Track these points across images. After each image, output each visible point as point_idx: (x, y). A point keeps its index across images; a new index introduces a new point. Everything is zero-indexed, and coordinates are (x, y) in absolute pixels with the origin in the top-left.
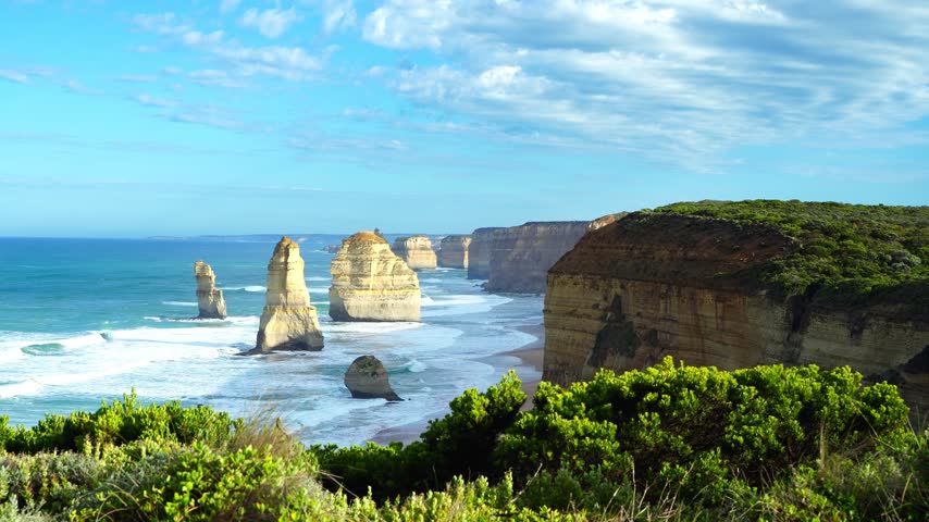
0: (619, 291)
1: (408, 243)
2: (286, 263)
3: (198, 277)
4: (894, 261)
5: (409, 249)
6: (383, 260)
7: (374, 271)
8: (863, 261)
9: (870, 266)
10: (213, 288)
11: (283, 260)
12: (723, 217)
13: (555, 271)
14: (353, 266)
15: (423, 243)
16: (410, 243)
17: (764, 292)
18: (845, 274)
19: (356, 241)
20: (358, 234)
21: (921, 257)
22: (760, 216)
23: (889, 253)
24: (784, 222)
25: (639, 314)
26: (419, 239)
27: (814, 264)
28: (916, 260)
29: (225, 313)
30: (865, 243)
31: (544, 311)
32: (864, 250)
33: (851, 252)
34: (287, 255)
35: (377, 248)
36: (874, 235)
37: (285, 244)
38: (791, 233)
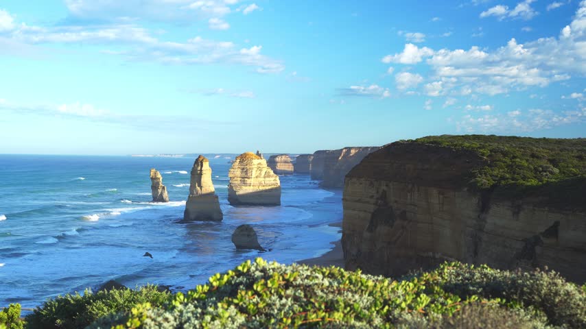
0: (385, 188)
1: (277, 159)
2: (201, 170)
3: (152, 178)
4: (542, 171)
5: (277, 162)
6: (259, 169)
7: (254, 175)
8: (525, 171)
9: (529, 174)
10: (161, 185)
11: (199, 168)
12: (445, 144)
13: (349, 176)
14: (242, 172)
15: (286, 159)
16: (278, 159)
17: (466, 189)
18: (513, 179)
19: (243, 158)
20: (245, 154)
21: (559, 169)
22: (467, 144)
23: (541, 166)
24: (480, 148)
25: (396, 202)
26: (283, 157)
27: (495, 173)
28: (556, 170)
29: (167, 199)
30: (527, 161)
31: (343, 199)
32: (526, 165)
33: (518, 166)
34: (202, 166)
35: (256, 162)
36: (533, 156)
37: (201, 159)
38: (483, 154)
